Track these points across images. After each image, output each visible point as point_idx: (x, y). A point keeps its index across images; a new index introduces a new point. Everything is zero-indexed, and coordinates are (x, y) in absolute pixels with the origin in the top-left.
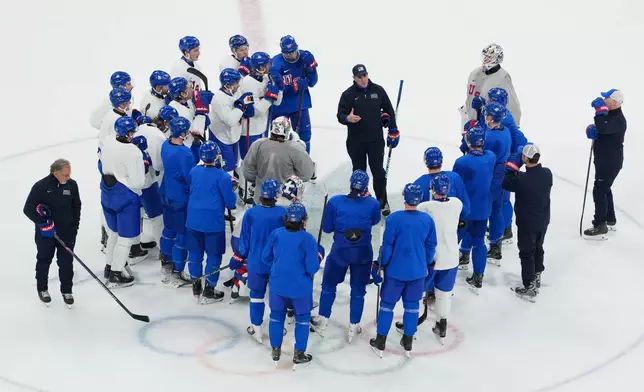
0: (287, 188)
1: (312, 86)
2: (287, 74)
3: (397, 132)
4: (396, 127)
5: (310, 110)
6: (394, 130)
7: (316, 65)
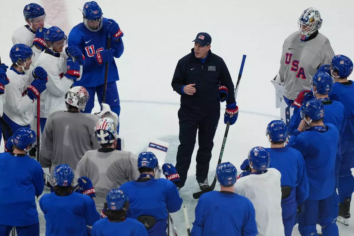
0: (103, 139)
1: (118, 57)
2: (89, 45)
3: (236, 108)
4: (235, 103)
5: (117, 82)
6: (232, 106)
7: (122, 35)
